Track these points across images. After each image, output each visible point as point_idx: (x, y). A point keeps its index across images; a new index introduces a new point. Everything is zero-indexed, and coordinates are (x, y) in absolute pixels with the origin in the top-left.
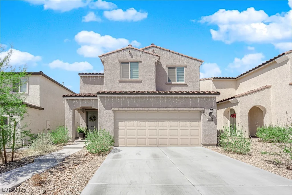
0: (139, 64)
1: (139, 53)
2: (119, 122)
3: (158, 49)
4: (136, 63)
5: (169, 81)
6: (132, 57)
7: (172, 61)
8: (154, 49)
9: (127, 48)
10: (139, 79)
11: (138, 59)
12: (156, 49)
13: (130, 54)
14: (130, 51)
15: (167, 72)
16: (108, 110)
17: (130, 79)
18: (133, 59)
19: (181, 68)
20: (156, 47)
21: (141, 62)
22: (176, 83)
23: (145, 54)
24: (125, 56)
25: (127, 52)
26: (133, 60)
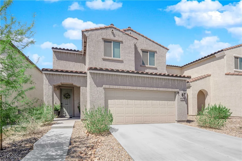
0: (120, 44)
1: (121, 34)
2: (109, 100)
3: (134, 33)
4: (118, 43)
5: (143, 64)
6: (114, 36)
7: (146, 46)
8: (130, 32)
9: (110, 27)
10: (120, 59)
11: (120, 39)
12: (133, 32)
13: (113, 33)
14: (112, 30)
15: (141, 55)
16: (99, 88)
17: (112, 58)
18: (116, 38)
19: (153, 53)
20: (132, 31)
21: (122, 42)
22: (148, 66)
23: (126, 35)
24: (108, 35)
25: (110, 31)
26: (115, 40)
